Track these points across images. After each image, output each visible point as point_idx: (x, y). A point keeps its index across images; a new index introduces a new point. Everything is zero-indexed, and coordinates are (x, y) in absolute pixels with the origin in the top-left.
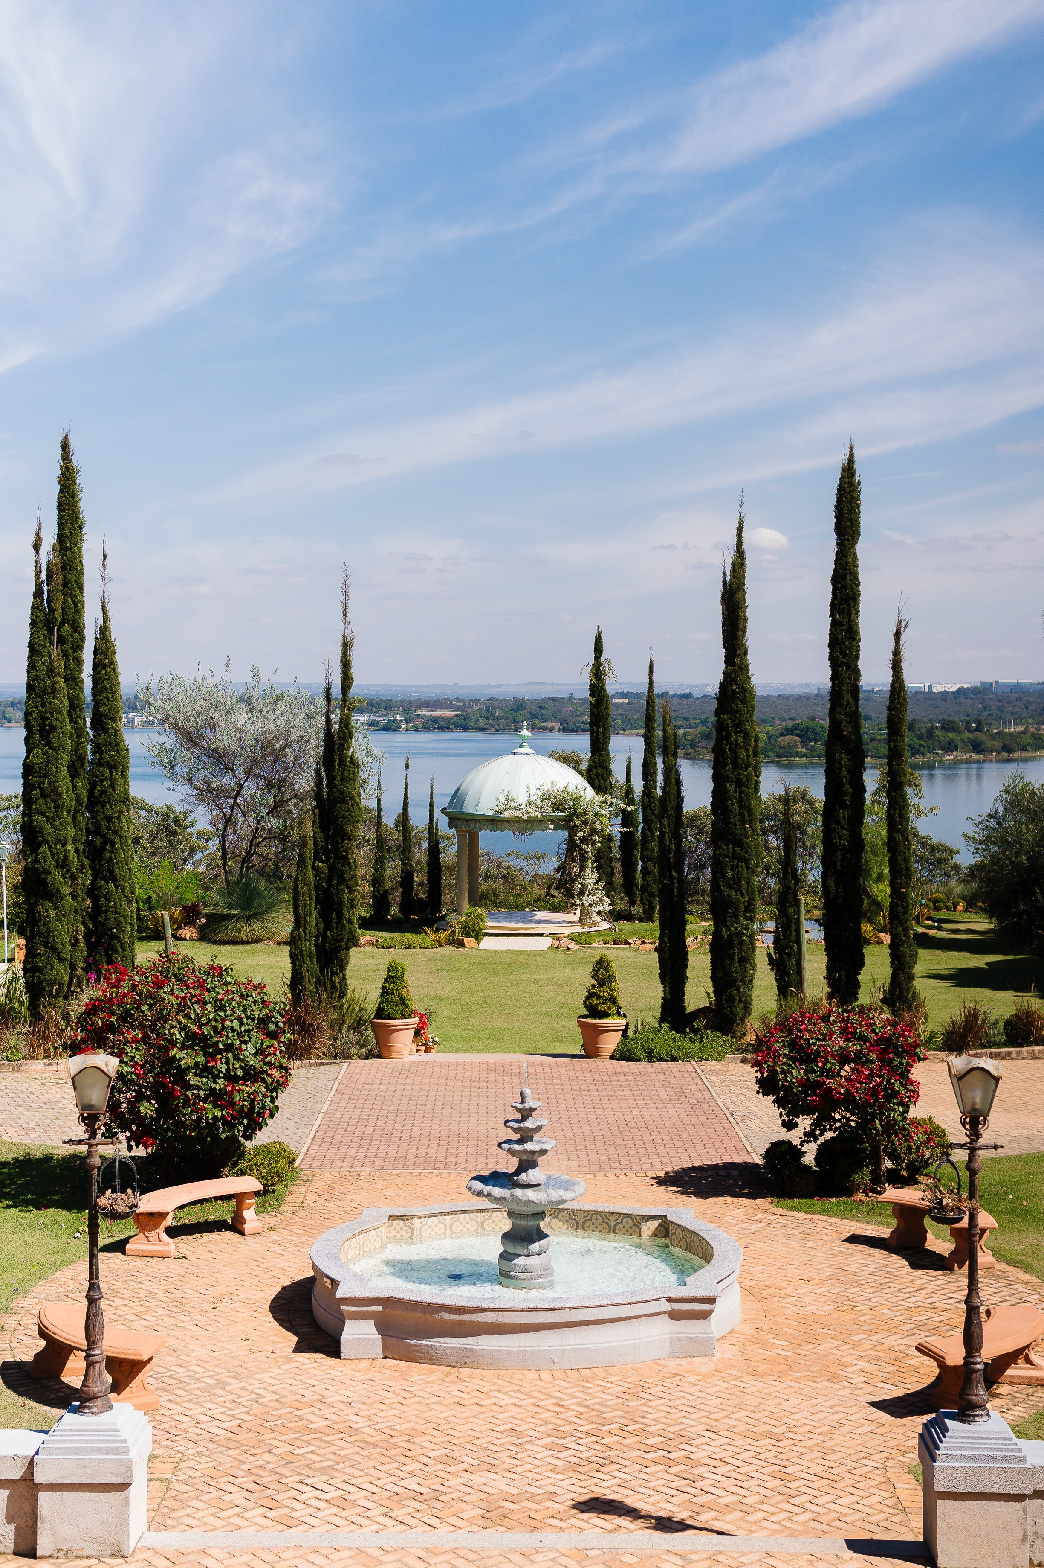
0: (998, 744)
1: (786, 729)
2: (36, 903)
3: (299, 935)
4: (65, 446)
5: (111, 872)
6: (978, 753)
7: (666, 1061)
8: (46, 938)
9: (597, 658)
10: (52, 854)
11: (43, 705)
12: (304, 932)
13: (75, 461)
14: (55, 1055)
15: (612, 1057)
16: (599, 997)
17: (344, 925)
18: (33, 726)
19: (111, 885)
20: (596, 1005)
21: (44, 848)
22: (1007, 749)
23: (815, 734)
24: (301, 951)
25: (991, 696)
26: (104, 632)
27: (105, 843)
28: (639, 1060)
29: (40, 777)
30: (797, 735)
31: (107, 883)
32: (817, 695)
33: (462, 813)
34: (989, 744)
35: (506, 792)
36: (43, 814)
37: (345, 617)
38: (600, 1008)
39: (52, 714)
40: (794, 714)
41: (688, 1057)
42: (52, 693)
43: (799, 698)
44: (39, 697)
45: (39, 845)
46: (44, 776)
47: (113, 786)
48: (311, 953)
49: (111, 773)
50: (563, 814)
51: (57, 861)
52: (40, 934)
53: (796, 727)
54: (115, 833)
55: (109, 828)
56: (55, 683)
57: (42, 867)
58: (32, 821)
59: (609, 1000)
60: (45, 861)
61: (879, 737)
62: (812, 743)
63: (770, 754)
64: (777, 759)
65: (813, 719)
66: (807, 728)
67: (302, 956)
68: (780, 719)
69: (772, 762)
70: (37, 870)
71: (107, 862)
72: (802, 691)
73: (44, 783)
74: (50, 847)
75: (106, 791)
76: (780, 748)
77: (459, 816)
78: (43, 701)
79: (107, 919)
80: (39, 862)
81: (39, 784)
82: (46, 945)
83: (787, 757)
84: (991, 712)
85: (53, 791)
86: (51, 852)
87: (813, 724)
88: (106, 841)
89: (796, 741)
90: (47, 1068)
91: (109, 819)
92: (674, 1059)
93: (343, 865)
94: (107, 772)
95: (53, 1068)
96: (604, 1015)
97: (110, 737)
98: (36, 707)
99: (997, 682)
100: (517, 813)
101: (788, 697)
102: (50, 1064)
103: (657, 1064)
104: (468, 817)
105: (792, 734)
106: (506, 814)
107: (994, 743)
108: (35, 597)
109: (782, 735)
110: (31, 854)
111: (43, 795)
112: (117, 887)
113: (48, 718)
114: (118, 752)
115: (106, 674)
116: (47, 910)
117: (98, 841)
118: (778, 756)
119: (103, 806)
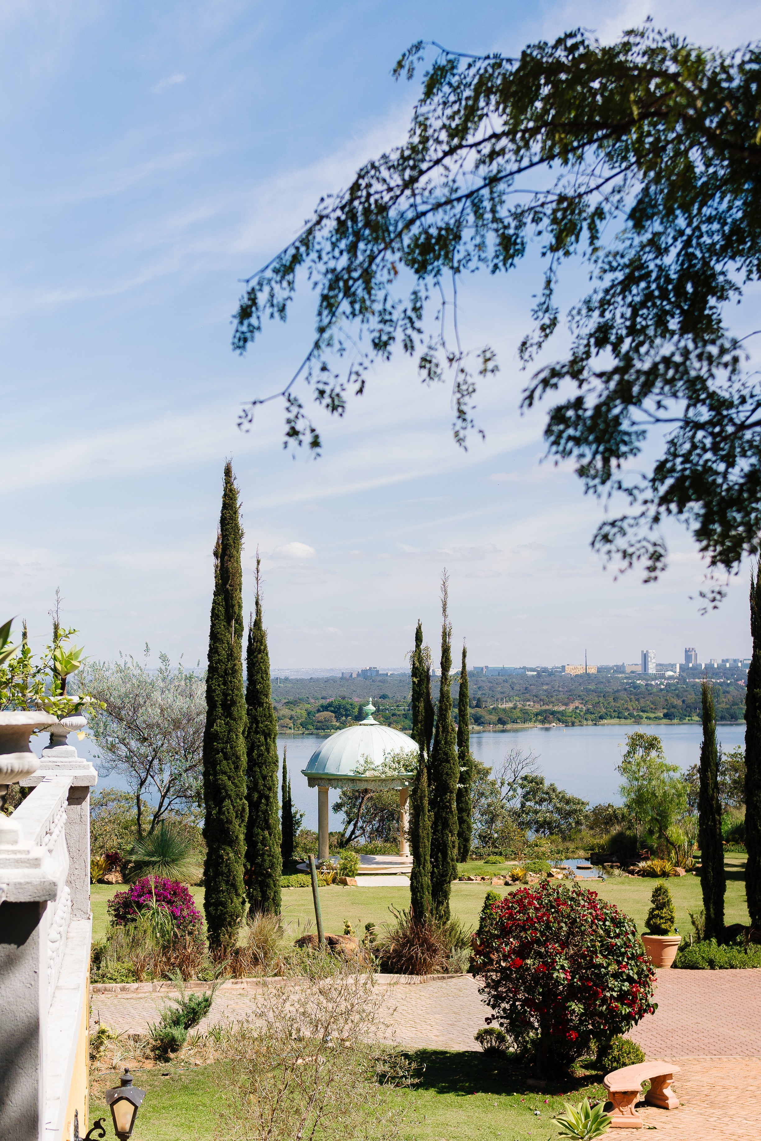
0: (494, 718)
1: (322, 706)
2: (219, 848)
3: (420, 872)
4: (228, 472)
5: (267, 821)
6: (479, 725)
7: (727, 968)
8: (228, 877)
9: (418, 646)
10: (234, 807)
11: (225, 684)
12: (424, 869)
13: (236, 485)
14: (240, 975)
15: (674, 966)
16: (662, 918)
17: (449, 863)
18: (217, 701)
19: (266, 832)
20: (660, 924)
21: (227, 802)
22: (501, 722)
23: (346, 710)
24: (422, 885)
25: (484, 679)
26: (257, 624)
27: (260, 798)
28: (703, 968)
29: (223, 743)
30: (332, 712)
31: (263, 830)
32: (342, 678)
33: (327, 774)
34: (487, 717)
35: (365, 756)
36: (225, 773)
37: (444, 610)
38: (663, 926)
39: (232, 691)
40: (324, 694)
41: (743, 965)
42: (233, 673)
43: (327, 681)
44: (221, 677)
45: (223, 800)
46: (227, 742)
47: (268, 750)
48: (428, 886)
49: (266, 739)
50: (411, 773)
51: (236, 812)
52: (222, 874)
53: (330, 705)
54: (270, 789)
55: (264, 785)
56: (235, 665)
57: (227, 818)
58: (217, 780)
59: (669, 920)
60: (228, 813)
61: (399, 713)
62: (344, 718)
63: (310, 727)
64: (315, 731)
65: (344, 698)
66: (340, 706)
67: (422, 888)
68: (313, 698)
69: (312, 734)
70: (222, 820)
71: (264, 813)
72: (328, 675)
73: (226, 749)
74: (232, 801)
75: (263, 755)
76: (318, 722)
77: (323, 777)
78: (224, 680)
79: (264, 860)
80: (224, 813)
81: (222, 749)
82: (227, 882)
83: (324, 729)
84: (484, 692)
85: (233, 755)
86: (233, 805)
87: (344, 702)
88: (262, 796)
89: (331, 716)
90: (235, 986)
91: (264, 778)
92: (732, 967)
93: (447, 813)
94: (262, 739)
95: (239, 986)
96: (665, 932)
97: (264, 710)
98: (219, 685)
99: (487, 667)
100: (376, 774)
101: (318, 680)
102: (236, 983)
103: (718, 972)
104: (331, 777)
105: (327, 711)
106: (368, 774)
107: (491, 717)
108: (215, 595)
109: (319, 711)
110: (215, 807)
111: (226, 758)
112: (270, 835)
113: (229, 695)
114: (271, 722)
115: (262, 658)
116: (228, 854)
117: (256, 796)
118: (317, 729)
119: (260, 767)
